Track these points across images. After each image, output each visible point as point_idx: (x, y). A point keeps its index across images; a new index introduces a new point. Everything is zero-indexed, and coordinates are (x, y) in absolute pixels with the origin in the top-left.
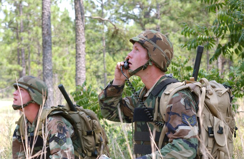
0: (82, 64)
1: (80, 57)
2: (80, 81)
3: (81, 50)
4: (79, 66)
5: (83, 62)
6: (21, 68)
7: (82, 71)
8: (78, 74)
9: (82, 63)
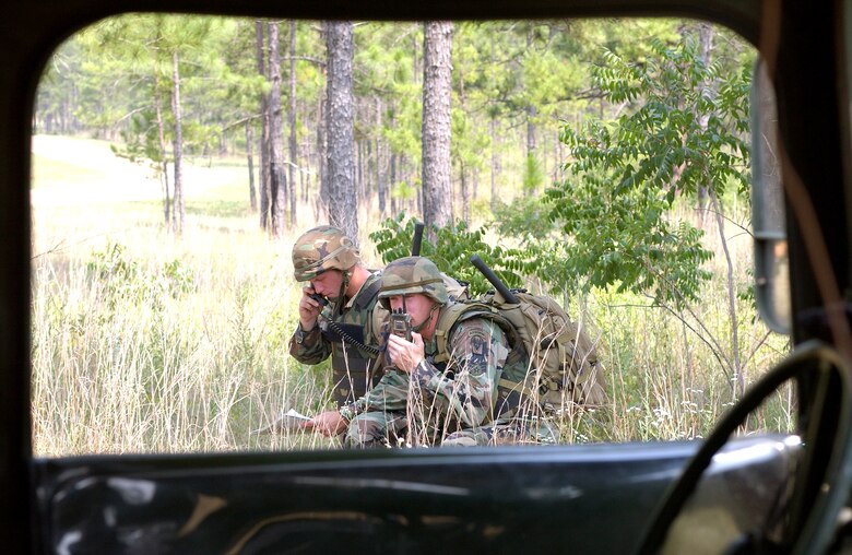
0: (441, 97)
1: (435, 76)
2: (434, 146)
3: (440, 56)
4: (432, 101)
5: (446, 91)
6: (267, 86)
7: (440, 118)
8: (430, 124)
9: (443, 92)
